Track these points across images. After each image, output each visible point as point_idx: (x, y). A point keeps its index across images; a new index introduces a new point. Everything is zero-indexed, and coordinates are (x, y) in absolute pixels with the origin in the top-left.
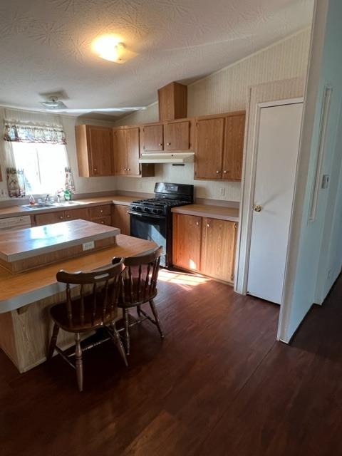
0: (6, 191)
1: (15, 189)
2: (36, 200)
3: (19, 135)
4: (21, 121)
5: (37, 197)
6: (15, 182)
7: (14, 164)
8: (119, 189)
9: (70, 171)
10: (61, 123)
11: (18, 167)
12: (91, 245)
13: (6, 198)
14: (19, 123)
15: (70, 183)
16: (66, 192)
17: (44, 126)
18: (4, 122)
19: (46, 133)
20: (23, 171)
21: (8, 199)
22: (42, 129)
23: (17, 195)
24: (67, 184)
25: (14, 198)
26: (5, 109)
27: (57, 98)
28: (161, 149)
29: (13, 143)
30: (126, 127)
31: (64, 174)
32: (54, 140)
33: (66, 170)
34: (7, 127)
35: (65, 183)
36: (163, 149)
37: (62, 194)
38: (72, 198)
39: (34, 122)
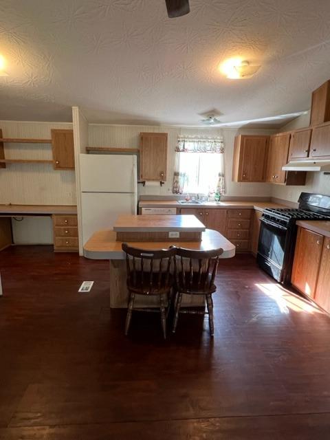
0: (171, 188)
1: (176, 188)
2: (191, 197)
3: (186, 147)
4: (190, 136)
5: (192, 195)
6: (177, 182)
7: (178, 169)
8: (273, 196)
9: (223, 176)
10: (222, 135)
11: (181, 171)
12: (176, 235)
13: (170, 194)
14: (188, 138)
15: (221, 186)
16: (217, 194)
17: (207, 138)
18: (178, 137)
19: (207, 144)
20: (184, 175)
21: (172, 194)
22: (204, 142)
23: (177, 192)
24: (218, 187)
25: (175, 195)
26: (180, 129)
27: (213, 115)
28: (306, 155)
29: (181, 153)
30: (280, 134)
31: (218, 178)
32: (213, 150)
33: (220, 175)
34: (179, 141)
35: (217, 185)
36: (308, 156)
37: (214, 195)
38: (222, 199)
39: (199, 137)
